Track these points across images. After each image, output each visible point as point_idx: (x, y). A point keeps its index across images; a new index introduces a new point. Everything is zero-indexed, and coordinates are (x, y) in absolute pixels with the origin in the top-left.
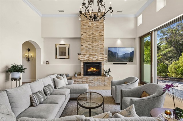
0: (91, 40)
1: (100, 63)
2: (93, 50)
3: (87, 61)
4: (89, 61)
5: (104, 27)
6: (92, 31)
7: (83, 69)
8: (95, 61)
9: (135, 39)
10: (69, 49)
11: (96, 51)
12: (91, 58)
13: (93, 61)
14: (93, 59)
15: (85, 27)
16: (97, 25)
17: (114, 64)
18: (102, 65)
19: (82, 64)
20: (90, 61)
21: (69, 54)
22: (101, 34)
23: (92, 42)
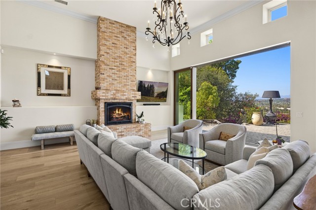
0: (117, 67)
1: (130, 104)
2: (120, 83)
3: (111, 101)
4: (113, 101)
5: (135, 50)
6: (119, 53)
7: (104, 114)
8: (123, 101)
9: (167, 72)
10: (69, 77)
11: (125, 85)
12: (119, 95)
13: (121, 101)
14: (121, 98)
15: (108, 43)
16: (126, 44)
17: (144, 105)
18: (133, 107)
19: (102, 106)
20: (116, 101)
21: (69, 87)
22: (132, 59)
23: (119, 71)
